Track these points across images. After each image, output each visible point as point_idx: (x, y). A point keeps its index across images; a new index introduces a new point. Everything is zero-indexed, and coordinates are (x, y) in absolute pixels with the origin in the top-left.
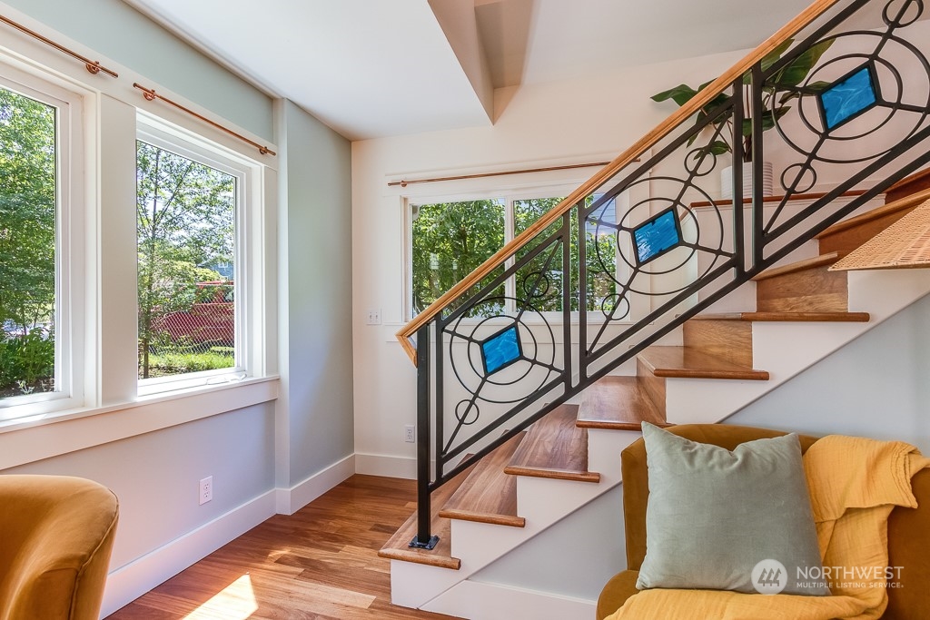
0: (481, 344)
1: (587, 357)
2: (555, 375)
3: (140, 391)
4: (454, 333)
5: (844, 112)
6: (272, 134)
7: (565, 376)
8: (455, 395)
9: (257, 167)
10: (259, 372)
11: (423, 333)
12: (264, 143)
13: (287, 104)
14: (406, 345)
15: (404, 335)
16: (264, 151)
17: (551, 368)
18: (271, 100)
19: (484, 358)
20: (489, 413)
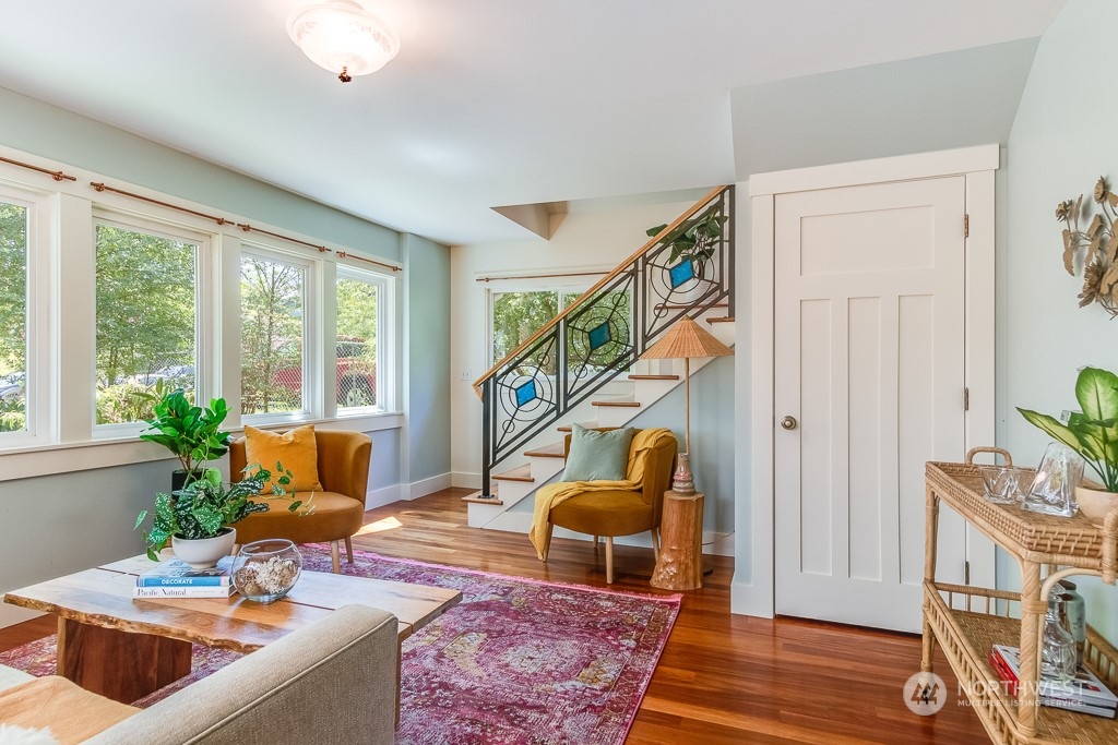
0: (516, 390)
1: (568, 397)
2: (552, 406)
3: (339, 414)
4: (502, 384)
5: (680, 280)
6: (400, 258)
7: (557, 407)
8: (502, 417)
9: (391, 280)
10: (392, 409)
11: (486, 384)
12: (395, 264)
13: (409, 236)
14: (477, 391)
15: (476, 385)
16: (395, 269)
17: (550, 402)
18: (399, 234)
19: (517, 398)
20: (520, 427)
